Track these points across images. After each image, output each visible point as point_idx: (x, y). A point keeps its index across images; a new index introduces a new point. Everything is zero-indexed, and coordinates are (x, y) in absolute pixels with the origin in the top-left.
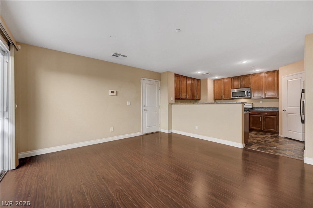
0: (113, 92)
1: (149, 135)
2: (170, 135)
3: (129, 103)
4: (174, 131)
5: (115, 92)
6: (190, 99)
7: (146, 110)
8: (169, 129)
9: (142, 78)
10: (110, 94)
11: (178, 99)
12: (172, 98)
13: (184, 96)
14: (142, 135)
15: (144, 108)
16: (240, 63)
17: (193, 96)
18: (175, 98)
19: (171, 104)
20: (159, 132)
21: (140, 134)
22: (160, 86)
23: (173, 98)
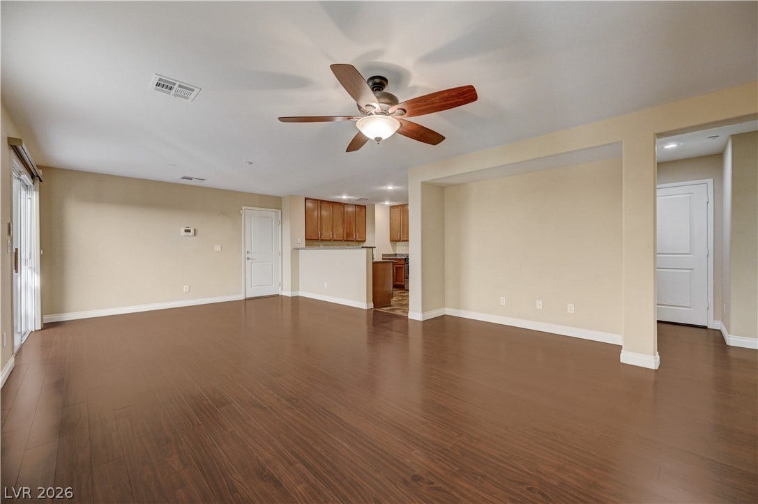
0: (186, 231)
1: (258, 300)
2: (296, 300)
3: (218, 248)
4: (302, 294)
5: (192, 231)
6: (341, 240)
7: (252, 259)
8: (292, 290)
9: (244, 208)
10: (183, 233)
11: (313, 239)
12: (299, 240)
13: (327, 234)
14: (243, 298)
15: (247, 255)
16: (384, 188)
17: (349, 235)
18: (306, 239)
19: (295, 250)
20: (278, 295)
21: (242, 297)
22: (280, 219)
23: (301, 240)
